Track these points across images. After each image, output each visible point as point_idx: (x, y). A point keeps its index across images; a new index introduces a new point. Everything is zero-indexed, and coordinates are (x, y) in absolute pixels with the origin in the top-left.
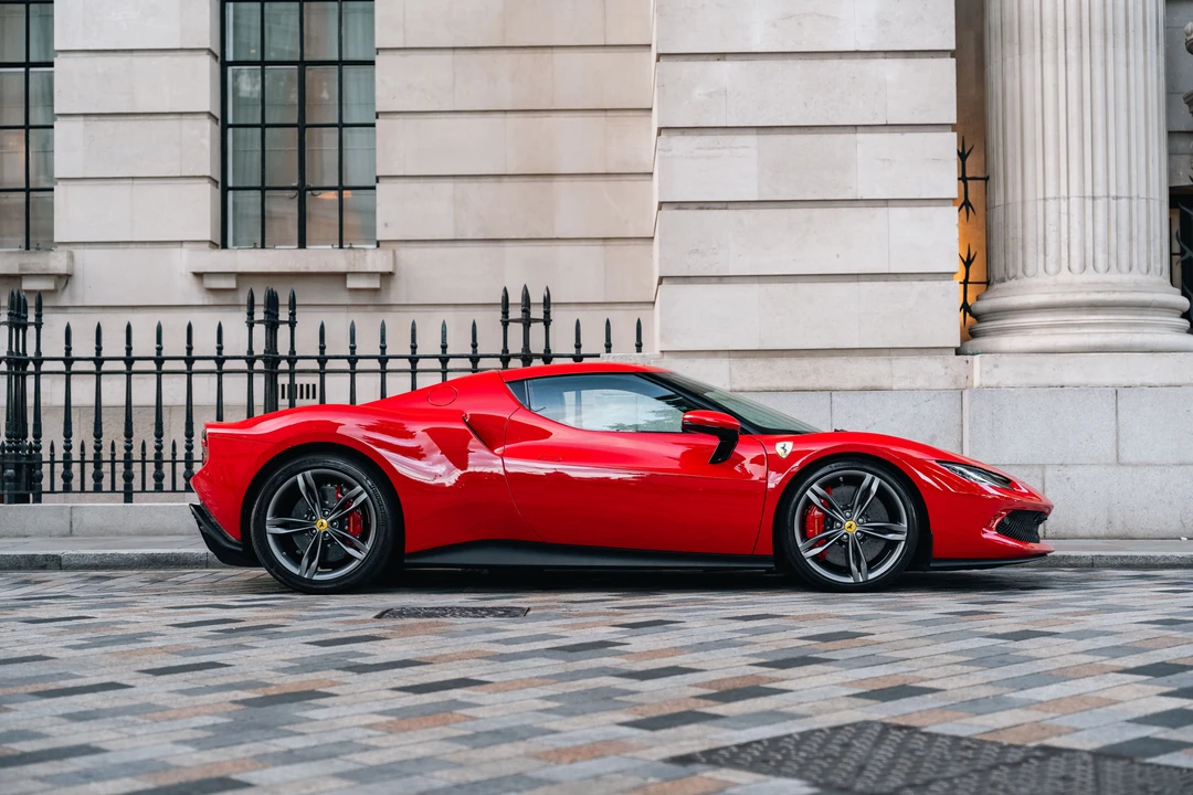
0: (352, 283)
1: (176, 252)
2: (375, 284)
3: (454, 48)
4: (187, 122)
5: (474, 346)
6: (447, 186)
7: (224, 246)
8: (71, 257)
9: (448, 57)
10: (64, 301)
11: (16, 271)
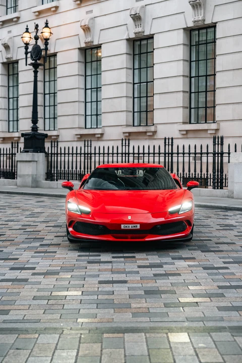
0: (209, 132)
1: (176, 125)
2: (214, 132)
3: (234, 70)
4: (178, 94)
5: (207, 150)
6: (231, 106)
7: (190, 123)
8: (156, 127)
9: (231, 72)
10: (155, 137)
11: (145, 131)
